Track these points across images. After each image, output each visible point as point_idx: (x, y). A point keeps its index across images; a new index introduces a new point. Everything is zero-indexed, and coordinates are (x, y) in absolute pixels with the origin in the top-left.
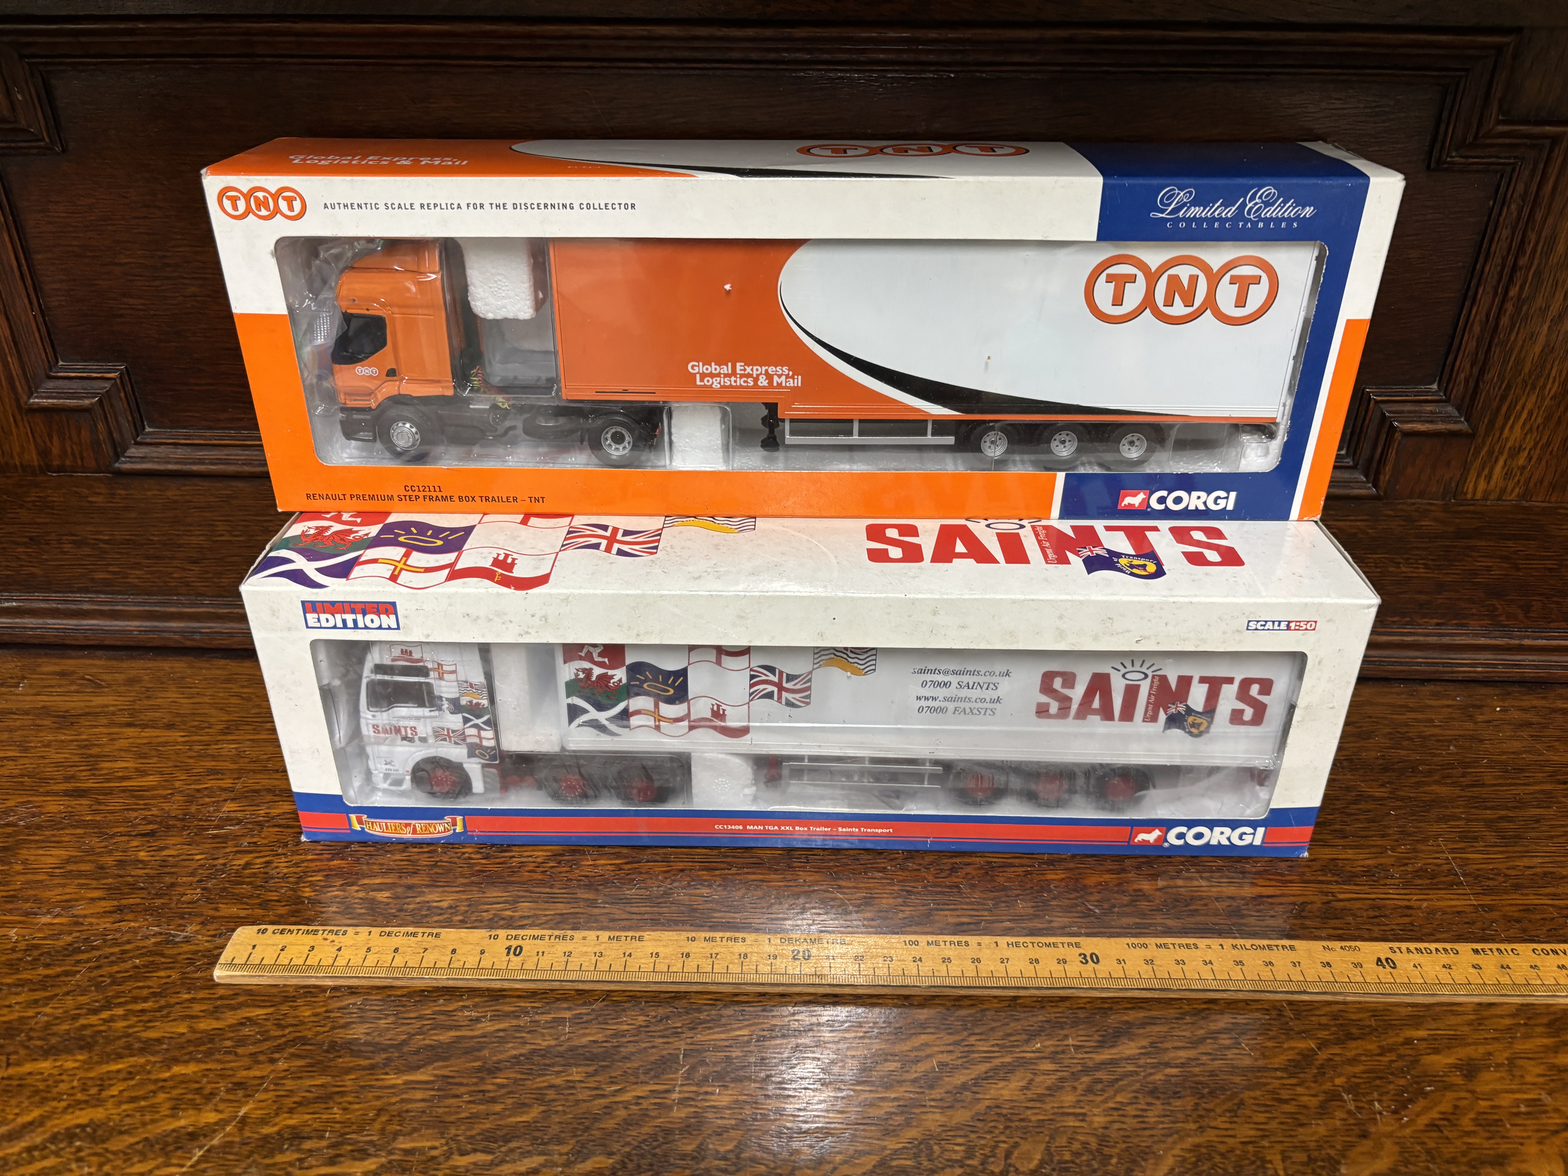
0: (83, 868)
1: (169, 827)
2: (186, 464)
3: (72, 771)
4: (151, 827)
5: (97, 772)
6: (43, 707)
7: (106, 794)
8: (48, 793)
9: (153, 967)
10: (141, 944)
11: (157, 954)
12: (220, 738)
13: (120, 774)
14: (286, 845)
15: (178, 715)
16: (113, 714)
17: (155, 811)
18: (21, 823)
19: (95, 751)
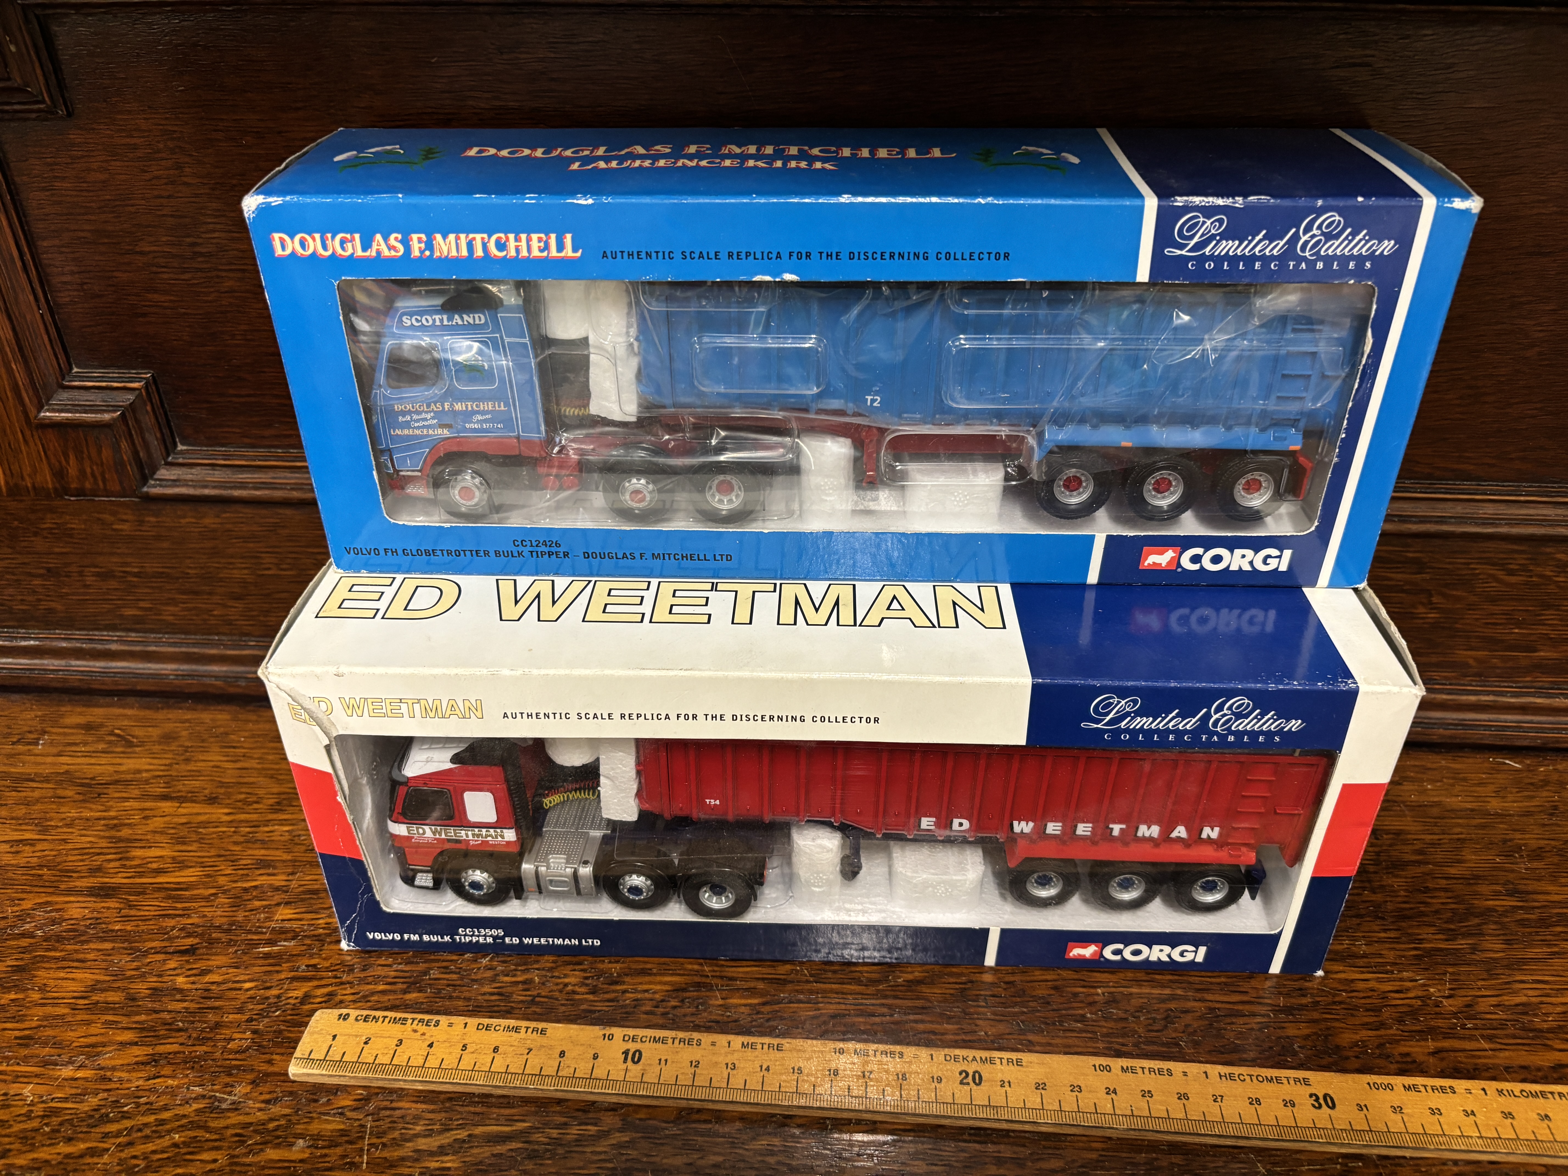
0: (110, 999)
1: (211, 942)
2: (226, 488)
3: (99, 860)
4: (191, 941)
5: (128, 863)
6: (67, 772)
7: (139, 894)
8: (70, 892)
9: (194, 1145)
10: (181, 1111)
11: (199, 1127)
12: (271, 816)
13: (155, 866)
14: (351, 970)
15: (222, 785)
16: (147, 782)
17: (195, 920)
18: (39, 933)
19: (125, 832)
